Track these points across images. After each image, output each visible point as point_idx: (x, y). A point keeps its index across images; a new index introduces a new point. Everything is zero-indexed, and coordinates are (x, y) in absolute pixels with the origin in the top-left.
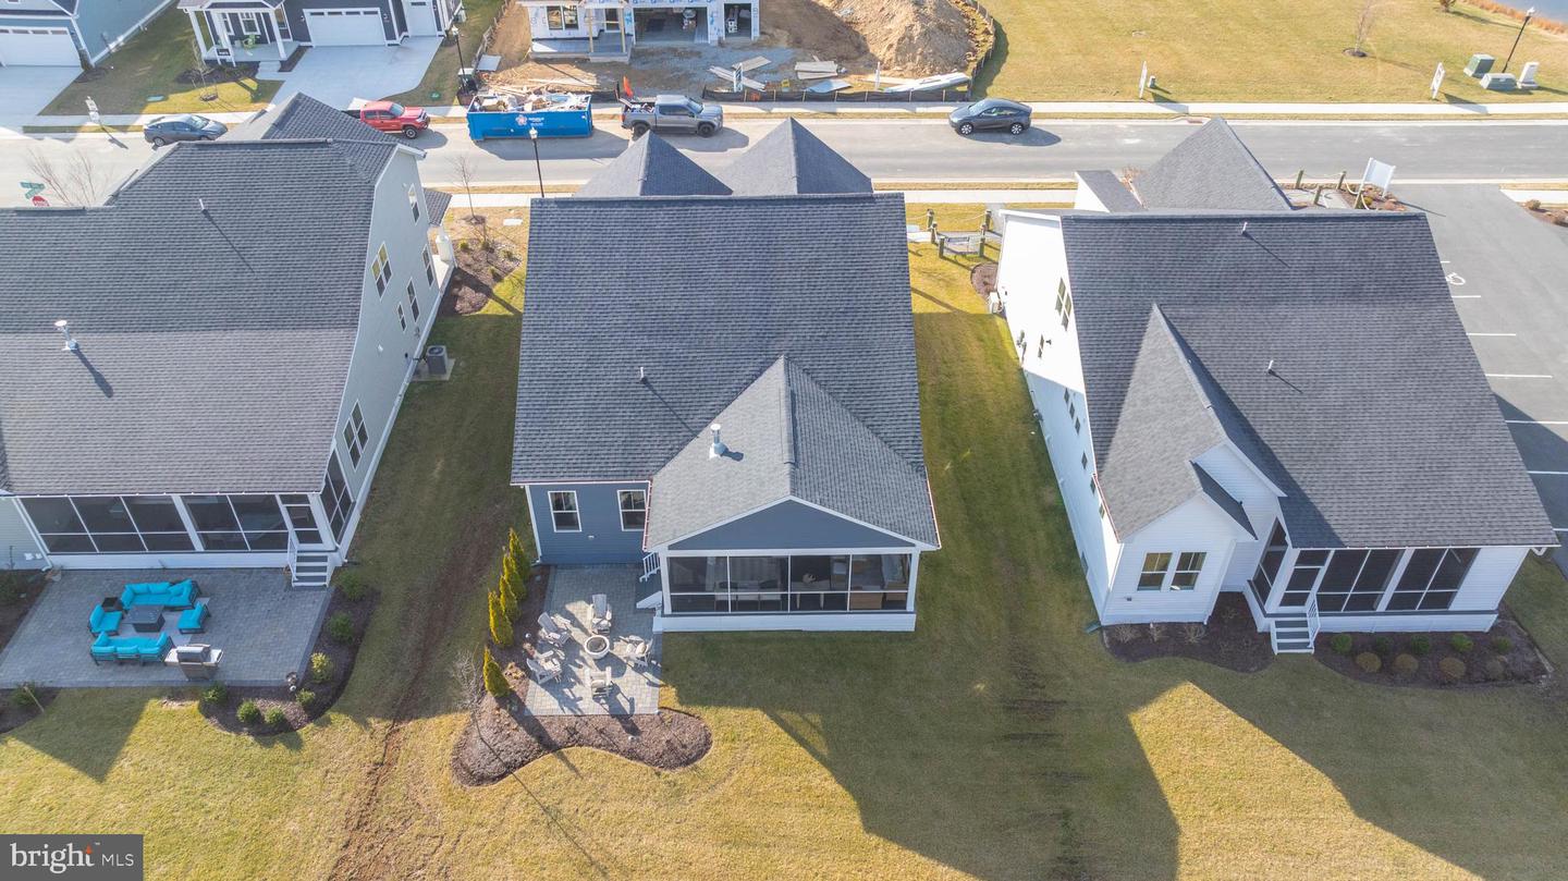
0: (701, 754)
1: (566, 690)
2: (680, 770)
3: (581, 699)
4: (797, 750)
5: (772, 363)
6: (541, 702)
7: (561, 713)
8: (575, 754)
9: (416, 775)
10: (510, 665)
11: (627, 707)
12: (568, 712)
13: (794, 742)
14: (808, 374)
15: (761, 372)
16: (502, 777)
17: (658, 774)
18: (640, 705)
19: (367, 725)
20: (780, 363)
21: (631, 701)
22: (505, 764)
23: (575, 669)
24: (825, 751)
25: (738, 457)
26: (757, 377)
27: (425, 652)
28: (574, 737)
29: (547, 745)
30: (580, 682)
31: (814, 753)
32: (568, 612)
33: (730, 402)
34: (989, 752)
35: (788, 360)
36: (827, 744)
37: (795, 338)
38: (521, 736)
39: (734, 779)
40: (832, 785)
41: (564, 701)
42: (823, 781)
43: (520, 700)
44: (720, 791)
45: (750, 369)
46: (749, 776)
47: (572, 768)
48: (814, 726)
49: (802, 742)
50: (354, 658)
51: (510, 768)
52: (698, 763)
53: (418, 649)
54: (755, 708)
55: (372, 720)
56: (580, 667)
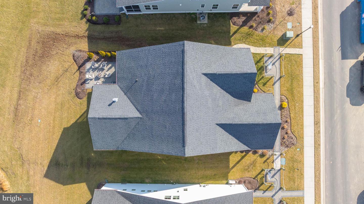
0: (78, 97)
1: (91, 70)
2: (75, 94)
3: (89, 73)
4: (78, 116)
5: (140, 114)
6: (88, 65)
7: (86, 69)
8: (78, 74)
9: (76, 43)
10: (98, 57)
11: (87, 82)
12: (86, 71)
13: (80, 115)
14: (138, 123)
15: (138, 111)
16: (74, 60)
17: (74, 90)
18: (87, 85)
19: (86, 31)
20: (140, 116)
21: (88, 83)
22: (76, 60)
23: (97, 71)
24: (79, 121)
25: (110, 105)
26: (137, 110)
27: (105, 39)
28: (81, 73)
29: (80, 67)
30: (93, 72)
31: (78, 119)
32: (112, 67)
33: (132, 103)
34: (79, 154)
35: (141, 118)
36: (80, 122)
37: (146, 120)
38: (81, 62)
39: (73, 104)
40: (72, 122)
41: (88, 70)
42: (72, 121)
43: (89, 61)
44: (71, 101)
45: (139, 108)
46: (73, 107)
47: (75, 73)
48: (83, 119)
49: (80, 117)
50: (102, 24)
51: (75, 61)
52: (76, 97)
53: (105, 37)
54: (87, 108)
55: (87, 32)
56: (97, 72)
